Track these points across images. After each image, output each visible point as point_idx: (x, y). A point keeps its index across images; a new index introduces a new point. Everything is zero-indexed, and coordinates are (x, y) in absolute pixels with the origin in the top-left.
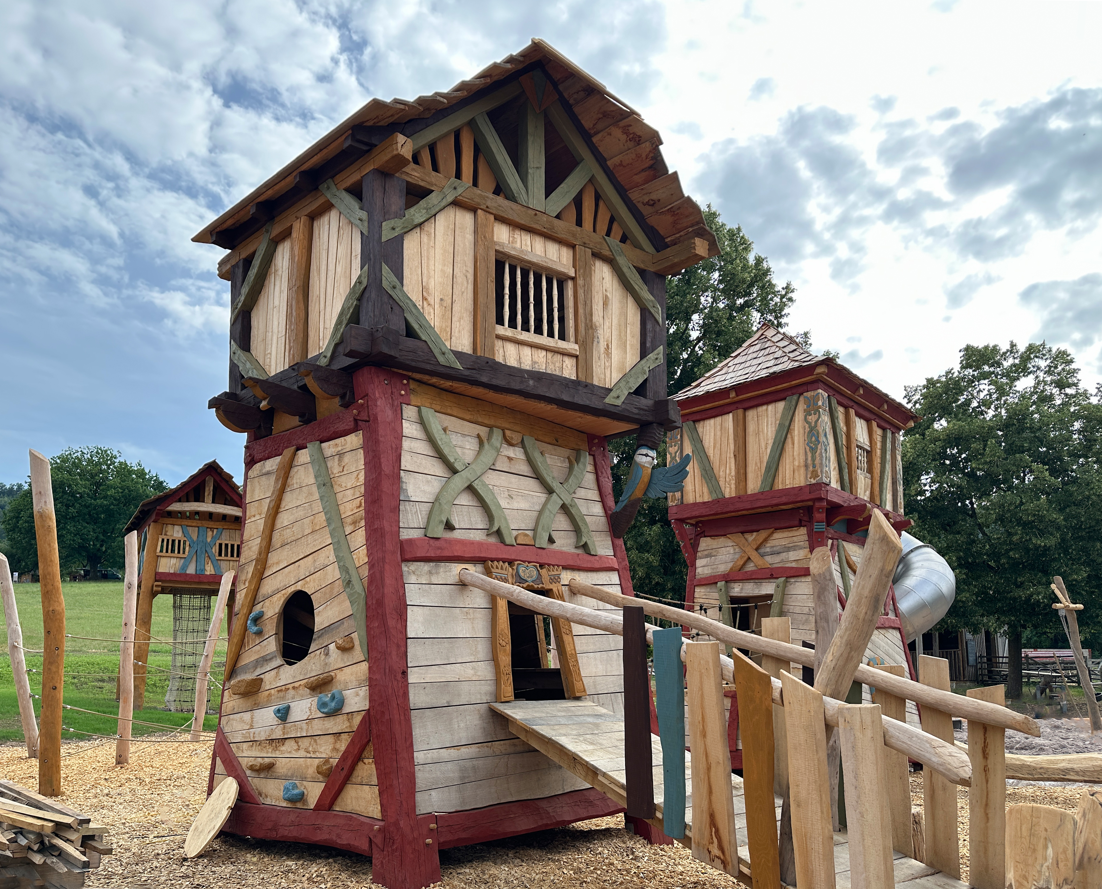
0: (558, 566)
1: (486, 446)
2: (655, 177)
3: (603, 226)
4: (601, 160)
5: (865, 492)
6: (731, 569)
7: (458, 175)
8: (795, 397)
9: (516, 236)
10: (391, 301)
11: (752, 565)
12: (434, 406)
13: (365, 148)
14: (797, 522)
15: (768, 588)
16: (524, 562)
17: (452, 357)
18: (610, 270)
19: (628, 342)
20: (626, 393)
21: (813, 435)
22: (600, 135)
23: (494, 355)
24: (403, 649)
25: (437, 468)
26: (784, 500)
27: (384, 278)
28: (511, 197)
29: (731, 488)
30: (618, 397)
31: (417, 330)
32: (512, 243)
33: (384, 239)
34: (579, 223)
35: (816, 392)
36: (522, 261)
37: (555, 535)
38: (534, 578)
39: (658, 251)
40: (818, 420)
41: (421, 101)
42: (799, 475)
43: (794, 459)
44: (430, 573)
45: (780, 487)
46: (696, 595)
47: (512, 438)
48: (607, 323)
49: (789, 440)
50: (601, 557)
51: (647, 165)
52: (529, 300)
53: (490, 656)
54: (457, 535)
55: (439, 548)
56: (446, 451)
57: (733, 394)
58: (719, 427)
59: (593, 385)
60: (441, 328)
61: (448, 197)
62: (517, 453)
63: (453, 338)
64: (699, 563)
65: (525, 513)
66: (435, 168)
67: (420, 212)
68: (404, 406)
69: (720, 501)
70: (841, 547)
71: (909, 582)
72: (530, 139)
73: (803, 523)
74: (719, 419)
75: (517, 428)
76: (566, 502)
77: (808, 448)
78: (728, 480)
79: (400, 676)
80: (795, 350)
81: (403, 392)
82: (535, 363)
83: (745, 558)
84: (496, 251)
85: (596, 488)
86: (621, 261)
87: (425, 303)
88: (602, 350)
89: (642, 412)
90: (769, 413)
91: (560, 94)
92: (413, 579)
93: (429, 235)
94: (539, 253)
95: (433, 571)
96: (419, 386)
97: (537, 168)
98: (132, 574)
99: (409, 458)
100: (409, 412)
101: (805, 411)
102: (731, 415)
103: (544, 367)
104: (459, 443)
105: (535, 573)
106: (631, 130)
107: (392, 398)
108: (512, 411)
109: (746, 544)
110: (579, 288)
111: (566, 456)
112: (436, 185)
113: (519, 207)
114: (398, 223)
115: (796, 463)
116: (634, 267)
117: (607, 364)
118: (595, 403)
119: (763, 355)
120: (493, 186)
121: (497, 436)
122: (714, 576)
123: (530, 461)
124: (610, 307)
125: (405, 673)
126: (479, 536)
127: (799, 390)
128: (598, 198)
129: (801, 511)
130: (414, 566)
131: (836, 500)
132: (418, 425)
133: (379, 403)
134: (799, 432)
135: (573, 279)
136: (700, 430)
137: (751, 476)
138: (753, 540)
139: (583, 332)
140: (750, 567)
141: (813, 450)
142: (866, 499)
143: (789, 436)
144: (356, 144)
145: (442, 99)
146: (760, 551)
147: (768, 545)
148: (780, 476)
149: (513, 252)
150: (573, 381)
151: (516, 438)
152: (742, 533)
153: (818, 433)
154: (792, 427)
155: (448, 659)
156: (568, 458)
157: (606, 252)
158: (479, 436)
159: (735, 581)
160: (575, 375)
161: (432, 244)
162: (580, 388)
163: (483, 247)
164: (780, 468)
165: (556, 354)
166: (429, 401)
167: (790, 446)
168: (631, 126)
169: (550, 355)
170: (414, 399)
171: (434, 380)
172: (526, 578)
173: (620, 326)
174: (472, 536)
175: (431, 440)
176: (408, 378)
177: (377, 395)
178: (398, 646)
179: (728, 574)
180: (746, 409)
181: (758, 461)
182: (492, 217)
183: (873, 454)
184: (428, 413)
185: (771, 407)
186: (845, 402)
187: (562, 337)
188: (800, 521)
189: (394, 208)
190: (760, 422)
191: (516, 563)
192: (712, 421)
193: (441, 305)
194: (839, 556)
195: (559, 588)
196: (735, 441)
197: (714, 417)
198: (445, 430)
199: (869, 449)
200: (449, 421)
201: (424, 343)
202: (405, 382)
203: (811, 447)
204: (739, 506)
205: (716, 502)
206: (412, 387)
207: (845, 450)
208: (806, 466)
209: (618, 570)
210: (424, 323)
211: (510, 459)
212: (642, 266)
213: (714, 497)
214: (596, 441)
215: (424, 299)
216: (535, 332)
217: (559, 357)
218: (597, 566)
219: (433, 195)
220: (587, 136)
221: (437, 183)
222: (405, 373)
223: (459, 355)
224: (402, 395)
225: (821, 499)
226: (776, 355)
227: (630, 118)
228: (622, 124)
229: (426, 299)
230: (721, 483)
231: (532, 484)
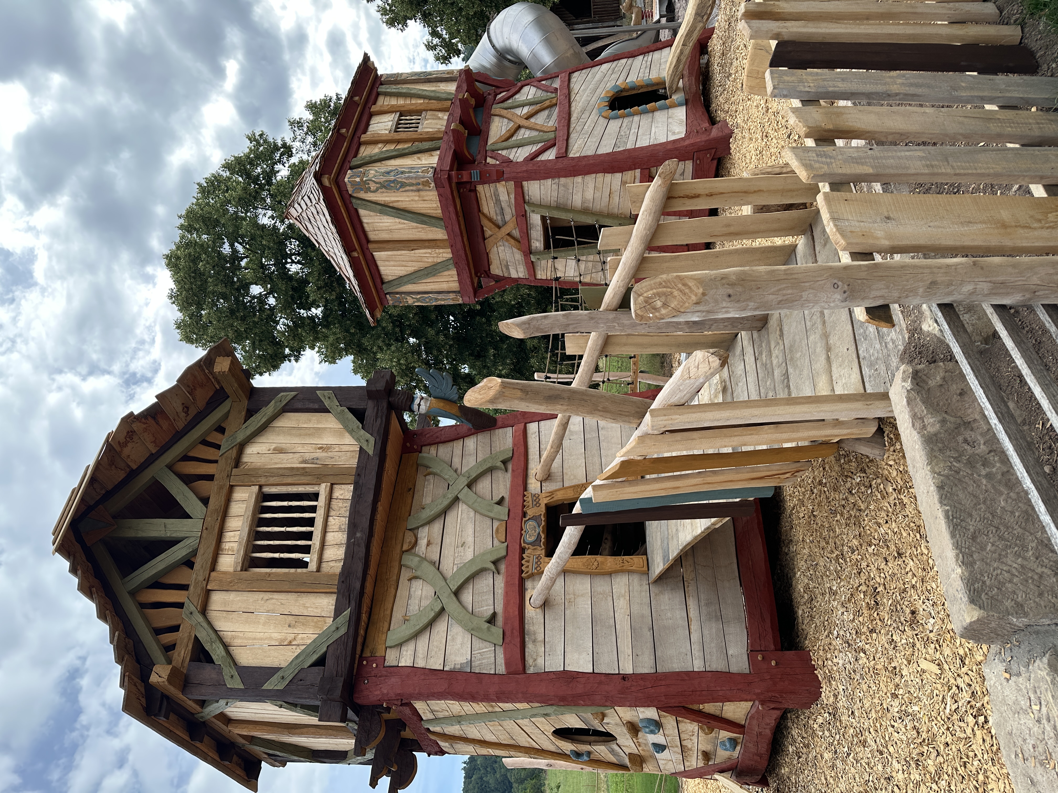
0: (524, 496)
1: (418, 573)
2: (163, 412)
3: (210, 453)
4: (152, 459)
5: (439, 118)
6: (519, 249)
7: (180, 605)
8: (354, 201)
9: (227, 548)
10: (295, 681)
11: (514, 231)
12: (385, 629)
13: (165, 703)
14: (472, 194)
15: (535, 219)
16: (522, 535)
17: (340, 619)
18: (250, 446)
19: (315, 426)
20: (363, 432)
21: (389, 185)
22: (130, 464)
23: (334, 575)
24: (603, 678)
25: (441, 627)
26: (451, 209)
27: (276, 688)
28: (194, 553)
29: (443, 253)
30: (367, 441)
31: (318, 656)
32: (233, 551)
33: (242, 686)
34: (210, 478)
35: (348, 183)
36: (248, 541)
37: (497, 498)
38: (535, 524)
39: (228, 397)
40: (374, 181)
41: (119, 659)
42: (427, 196)
43: (412, 200)
44: (534, 641)
45: (440, 211)
46: (544, 278)
47: (410, 542)
48: (300, 449)
49: (395, 205)
50: (514, 444)
51: (153, 422)
52: (283, 532)
53: (607, 579)
54: (500, 609)
55: (512, 633)
56: (425, 620)
57: (355, 254)
58: (387, 263)
59: (357, 468)
60: (316, 627)
61: (199, 621)
62: (423, 534)
63: (323, 615)
64: (514, 275)
65: (478, 529)
66: (176, 628)
67: (215, 649)
68: (387, 664)
69: (456, 262)
70: (493, 148)
71: (524, 51)
72: (141, 534)
73: (473, 188)
74: (379, 263)
75: (401, 535)
76: (466, 483)
77: (401, 190)
78: (435, 255)
79: (627, 684)
80: (309, 197)
81: (374, 665)
82: (340, 528)
83: (508, 237)
84: (241, 570)
85: (451, 444)
86: (241, 437)
87: (294, 643)
88: (324, 454)
89: (380, 414)
90: (370, 221)
91: (98, 503)
92: (540, 661)
93: (234, 638)
94: (240, 523)
95: (533, 638)
96: (368, 647)
97: (165, 526)
98: (539, 764)
99: (432, 660)
100: (391, 658)
101: (366, 192)
102: (374, 253)
103: (343, 519)
104: (417, 602)
105: (530, 523)
106: (122, 440)
107: (380, 677)
108: (386, 542)
109: (494, 236)
110: (269, 483)
111: (423, 478)
112: (190, 633)
113: (201, 546)
114: (228, 671)
115: (417, 198)
116: (245, 422)
117: (337, 449)
118: (374, 465)
119: (316, 221)
120: (186, 570)
121: (409, 560)
122: (526, 263)
123: (430, 522)
124: (284, 446)
125: (625, 677)
126: (500, 582)
127: (347, 198)
128: (186, 458)
129: (462, 190)
130: (529, 661)
131: (449, 159)
132: (403, 648)
133: (385, 691)
134: (386, 196)
135: (261, 487)
136: (390, 278)
137: (431, 236)
138: (491, 230)
139: (309, 478)
140: (516, 233)
141: (403, 185)
142: (446, 117)
143: (391, 205)
144: (163, 712)
145: (116, 638)
146: (501, 225)
147: (495, 218)
148: (429, 211)
149: (242, 553)
150: (355, 489)
151: (409, 537)
152: (484, 239)
153: (387, 181)
154: (383, 203)
155: (611, 627)
156: (425, 476)
157: (234, 453)
158: (410, 580)
159: (530, 246)
160: (349, 486)
161: (241, 635)
162: (361, 482)
163: (239, 585)
164: (422, 212)
165: (332, 506)
166: (380, 635)
167: (400, 203)
168: (119, 442)
169: (332, 513)
170: (380, 653)
171: (362, 632)
172: (536, 534)
173: (300, 435)
174: (500, 591)
175: (416, 636)
176: (361, 658)
177: (378, 692)
178: (600, 683)
179: (524, 252)
180: (368, 241)
181: (416, 230)
182: (213, 574)
183: (403, 109)
184: (393, 637)
185: (365, 220)
186: (354, 147)
187: (315, 496)
188: (471, 191)
189: (214, 676)
190: (379, 228)
191: (523, 545)
192: (382, 269)
193: (294, 627)
194: (502, 149)
195: (544, 495)
196: (398, 250)
197: (377, 267)
198: (406, 620)
199: (398, 114)
200: (397, 615)
201: (330, 648)
202: (365, 663)
203: (401, 187)
204: (459, 245)
205: (457, 265)
206: (369, 655)
207: (400, 146)
208: (419, 190)
209: (526, 423)
210: (311, 648)
211: (429, 544)
212: (244, 413)
213: (452, 266)
214: (408, 444)
215: (290, 644)
216: (312, 526)
217: (334, 503)
218: (522, 449)
219: (198, 636)
220: (132, 474)
221: (188, 631)
222: (357, 662)
223: (338, 612)
224: (377, 665)
225: (450, 178)
226: (315, 213)
227: (112, 443)
228: (118, 448)
229: (290, 642)
230: (439, 261)
231: (450, 517)
